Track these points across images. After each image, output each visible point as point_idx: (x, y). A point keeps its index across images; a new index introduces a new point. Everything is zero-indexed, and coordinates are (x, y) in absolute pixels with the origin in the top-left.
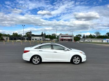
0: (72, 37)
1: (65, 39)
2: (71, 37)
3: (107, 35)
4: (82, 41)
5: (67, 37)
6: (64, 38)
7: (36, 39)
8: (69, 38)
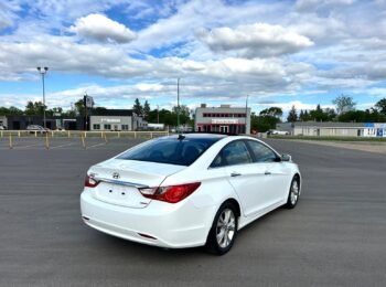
0: (244, 115)
1: (218, 125)
2: (240, 115)
3: (379, 110)
4: (284, 133)
5: (227, 115)
6: (215, 121)
7: (107, 126)
8: (234, 121)
